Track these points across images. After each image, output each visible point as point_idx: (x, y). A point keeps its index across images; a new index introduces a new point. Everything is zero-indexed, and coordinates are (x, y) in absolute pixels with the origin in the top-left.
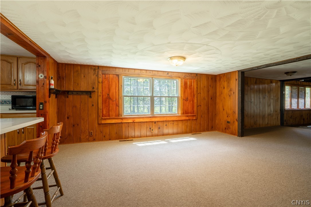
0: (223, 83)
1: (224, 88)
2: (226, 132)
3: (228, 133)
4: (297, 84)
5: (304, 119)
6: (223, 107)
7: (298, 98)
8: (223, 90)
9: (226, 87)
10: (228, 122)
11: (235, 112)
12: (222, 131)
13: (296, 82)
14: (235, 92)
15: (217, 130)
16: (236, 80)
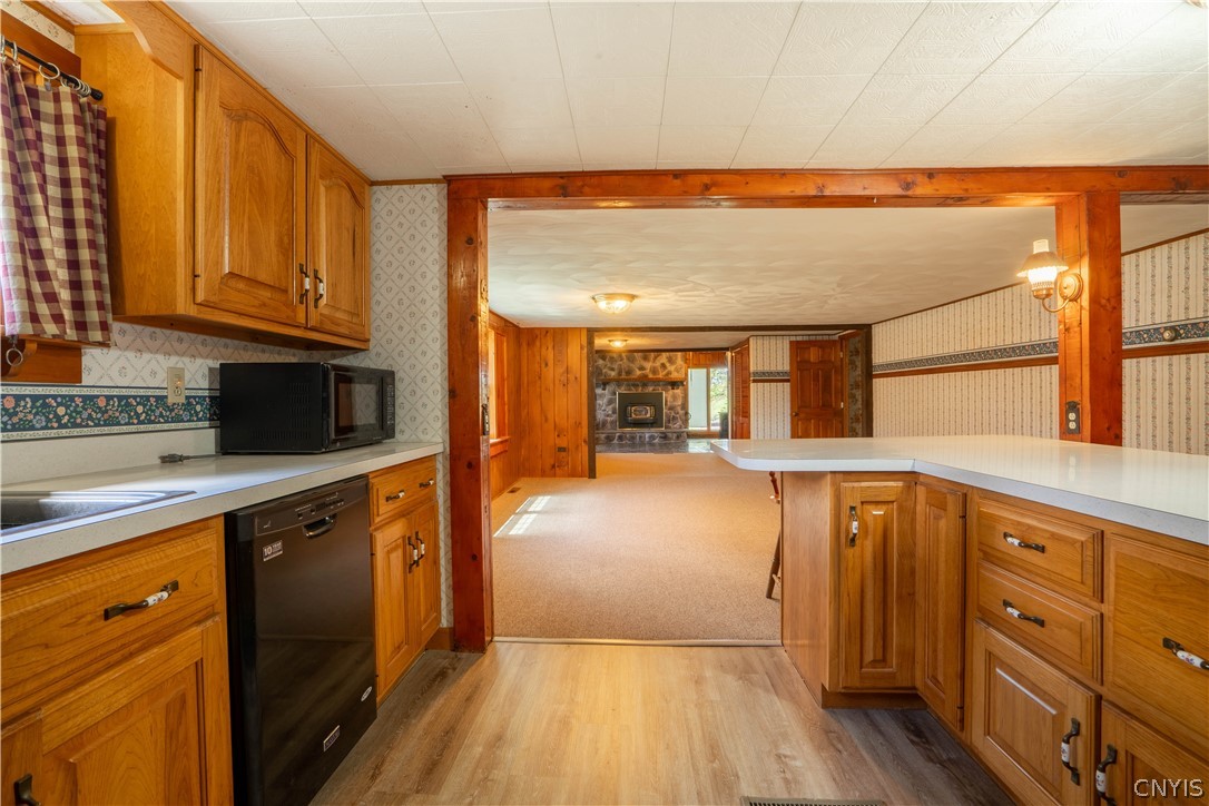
0: (544, 350)
1: (547, 365)
2: (555, 475)
3: (563, 476)
6: (542, 410)
8: (544, 370)
9: (551, 363)
10: (562, 449)
11: (580, 423)
12: (543, 474)
14: (578, 376)
15: (524, 475)
16: (582, 348)
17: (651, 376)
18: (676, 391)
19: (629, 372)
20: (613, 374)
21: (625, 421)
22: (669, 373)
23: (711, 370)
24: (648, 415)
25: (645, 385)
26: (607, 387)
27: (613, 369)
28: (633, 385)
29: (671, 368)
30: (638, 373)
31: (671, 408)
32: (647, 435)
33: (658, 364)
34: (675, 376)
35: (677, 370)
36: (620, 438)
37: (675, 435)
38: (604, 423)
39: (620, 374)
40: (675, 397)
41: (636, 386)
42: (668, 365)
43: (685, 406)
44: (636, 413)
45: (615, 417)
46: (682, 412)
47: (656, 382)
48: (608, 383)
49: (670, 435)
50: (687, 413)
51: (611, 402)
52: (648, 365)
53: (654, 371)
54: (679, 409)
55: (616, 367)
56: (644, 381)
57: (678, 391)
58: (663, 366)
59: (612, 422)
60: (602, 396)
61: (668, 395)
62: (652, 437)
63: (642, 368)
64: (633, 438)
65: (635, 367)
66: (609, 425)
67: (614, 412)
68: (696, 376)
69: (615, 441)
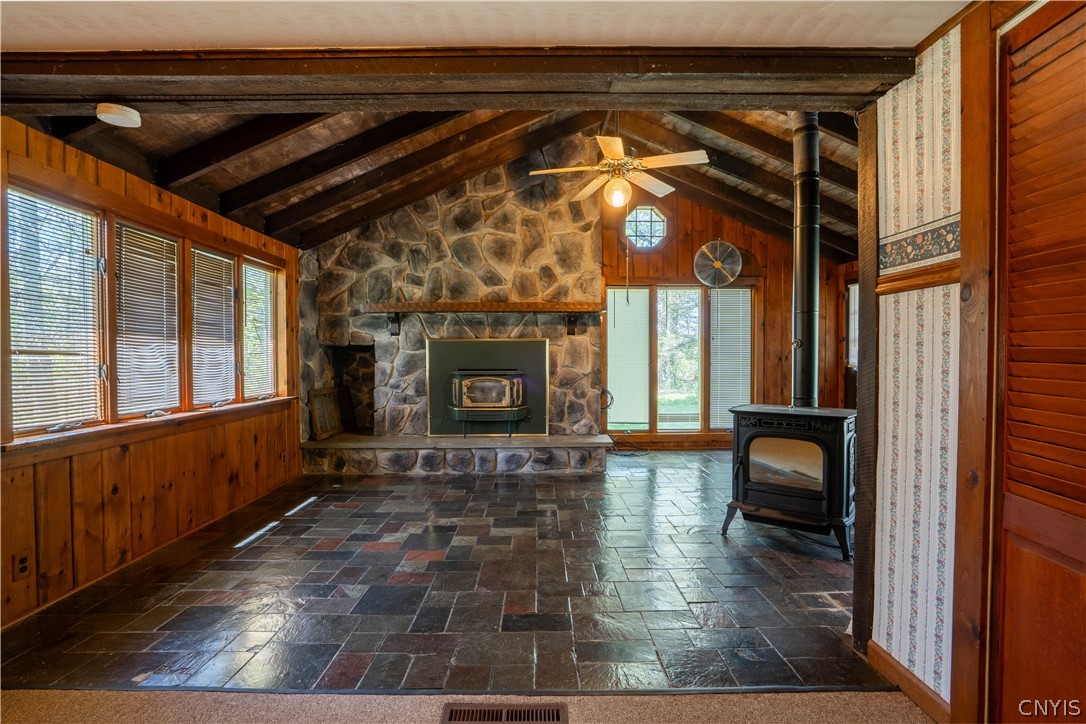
4: (174, 214)
5: (233, 478)
7: (185, 332)
13: (160, 199)
17: (514, 298)
18: (578, 338)
19: (457, 290)
20: (418, 293)
21: (446, 417)
22: (562, 292)
23: (661, 293)
24: (506, 401)
25: (499, 324)
26: (404, 328)
27: (418, 282)
28: (470, 323)
29: (567, 279)
30: (483, 291)
31: (566, 383)
32: (501, 455)
33: (533, 268)
34: (576, 297)
35: (582, 286)
36: (429, 461)
37: (575, 456)
38: (396, 420)
39: (435, 293)
40: (575, 355)
41: (476, 324)
42: (558, 270)
43: (599, 377)
44: (471, 394)
45: (422, 403)
46: (592, 392)
47: (528, 312)
48: (405, 315)
49: (561, 455)
50: (604, 392)
51: (411, 365)
52: (508, 272)
53: (523, 286)
54: (586, 384)
55: (425, 274)
56: (498, 309)
57: (584, 339)
58: (547, 273)
59: (416, 417)
60: (390, 349)
61: (558, 349)
62: (514, 461)
63: (492, 279)
64: (463, 462)
65: (473, 274)
66: (407, 426)
67: (419, 392)
68: (625, 307)
69: (418, 471)
